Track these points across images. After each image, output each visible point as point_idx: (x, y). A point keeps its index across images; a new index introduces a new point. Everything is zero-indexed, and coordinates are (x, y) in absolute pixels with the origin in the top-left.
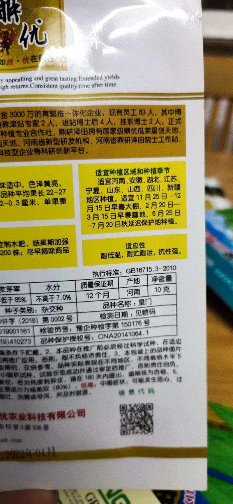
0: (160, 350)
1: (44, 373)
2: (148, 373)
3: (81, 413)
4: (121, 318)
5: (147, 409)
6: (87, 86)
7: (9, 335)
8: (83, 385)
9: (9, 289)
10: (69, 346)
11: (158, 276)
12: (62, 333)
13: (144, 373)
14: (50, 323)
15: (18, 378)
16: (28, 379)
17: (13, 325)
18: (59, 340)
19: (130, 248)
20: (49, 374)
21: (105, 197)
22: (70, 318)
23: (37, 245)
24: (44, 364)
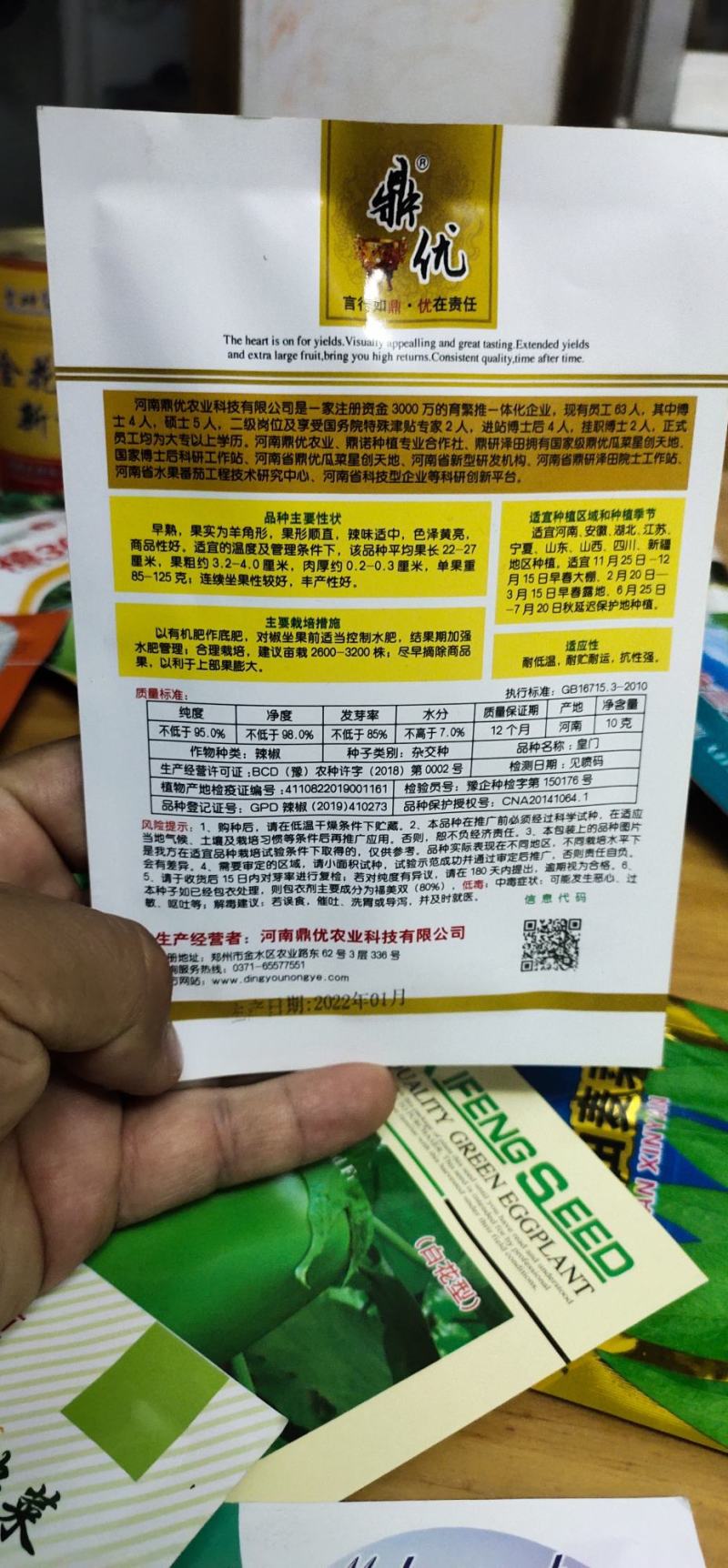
0: (603, 828)
1: (403, 861)
2: (578, 866)
3: (458, 932)
4: (544, 771)
5: (570, 929)
6: (531, 359)
7: (349, 794)
8: (467, 884)
9: (360, 715)
10: (451, 817)
11: (615, 699)
12: (442, 793)
13: (572, 866)
14: (424, 775)
15: (355, 870)
16: (376, 871)
17: (360, 777)
18: (436, 806)
19: (573, 650)
20: (411, 863)
21: (540, 560)
22: (458, 768)
23: (418, 640)
24: (404, 846)
